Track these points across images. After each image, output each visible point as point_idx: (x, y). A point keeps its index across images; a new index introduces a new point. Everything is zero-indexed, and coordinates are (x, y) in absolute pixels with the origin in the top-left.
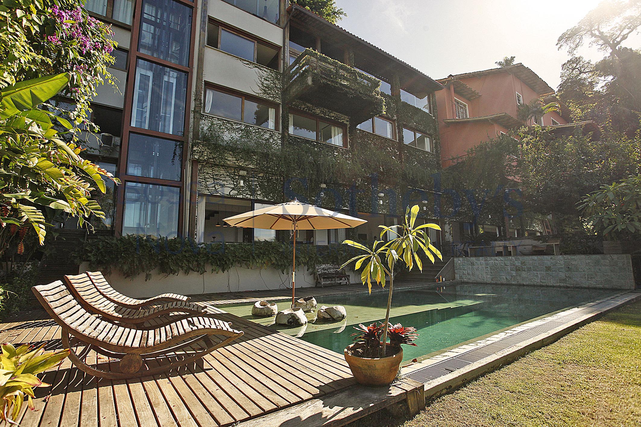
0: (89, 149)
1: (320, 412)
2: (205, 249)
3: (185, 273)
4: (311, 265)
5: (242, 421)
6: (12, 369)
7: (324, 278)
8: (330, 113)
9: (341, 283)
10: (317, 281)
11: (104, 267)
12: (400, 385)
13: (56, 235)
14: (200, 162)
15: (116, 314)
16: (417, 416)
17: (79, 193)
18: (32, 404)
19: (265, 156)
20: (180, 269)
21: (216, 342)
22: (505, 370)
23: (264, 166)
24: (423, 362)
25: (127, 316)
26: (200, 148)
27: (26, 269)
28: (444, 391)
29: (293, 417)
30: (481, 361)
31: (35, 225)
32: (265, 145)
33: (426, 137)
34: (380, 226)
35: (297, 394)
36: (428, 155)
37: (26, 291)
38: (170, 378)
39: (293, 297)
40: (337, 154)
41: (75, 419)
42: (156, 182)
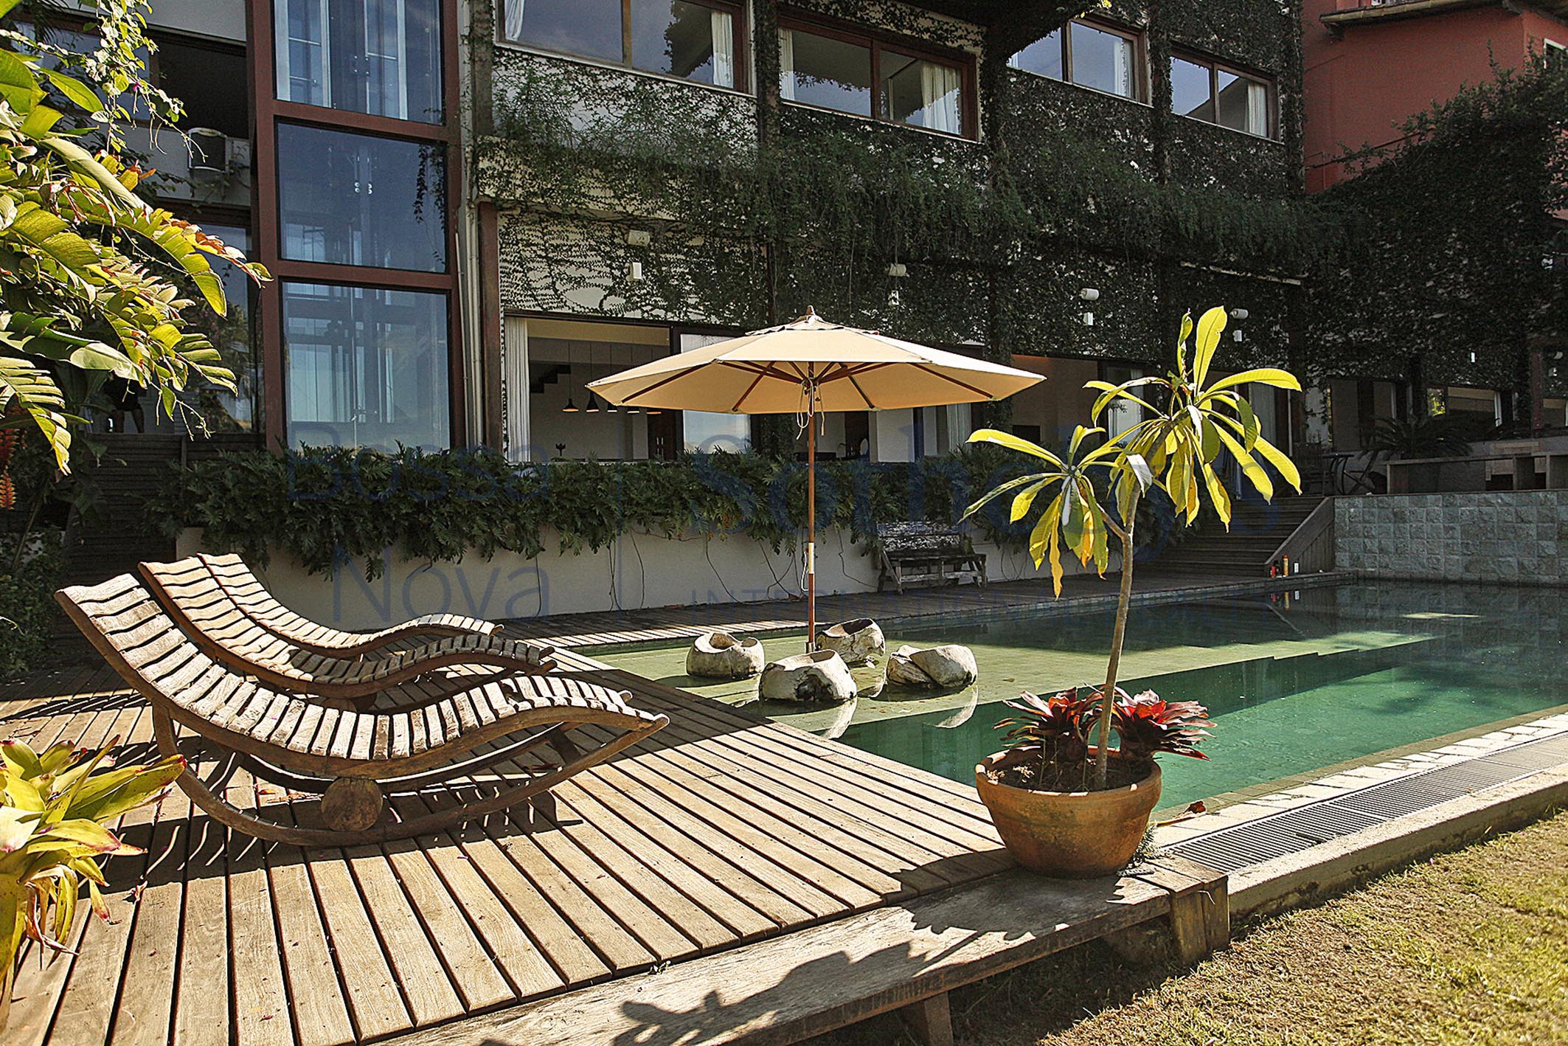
0: (160, 182)
1: (904, 941)
2: (536, 481)
3: (483, 556)
4: (864, 524)
5: (676, 960)
6: (37, 809)
7: (904, 565)
8: (917, 17)
9: (956, 580)
10: (883, 574)
11: (247, 543)
12: (1151, 873)
13: (99, 451)
14: (502, 209)
15: (295, 673)
16: (1203, 965)
17: (152, 311)
18: (101, 903)
19: (708, 178)
20: (467, 543)
21: (587, 748)
22: (1502, 845)
23: (704, 211)
24: (1222, 812)
25: (328, 678)
26: (498, 162)
27: (28, 554)
28: (1293, 899)
29: (825, 954)
30: (1421, 813)
31: (39, 415)
32: (704, 142)
33: (1254, 83)
34: (1089, 384)
35: (835, 892)
36: (1259, 148)
37: (38, 615)
38: (464, 844)
39: (811, 623)
40: (941, 161)
41: (218, 946)
42: (372, 280)
